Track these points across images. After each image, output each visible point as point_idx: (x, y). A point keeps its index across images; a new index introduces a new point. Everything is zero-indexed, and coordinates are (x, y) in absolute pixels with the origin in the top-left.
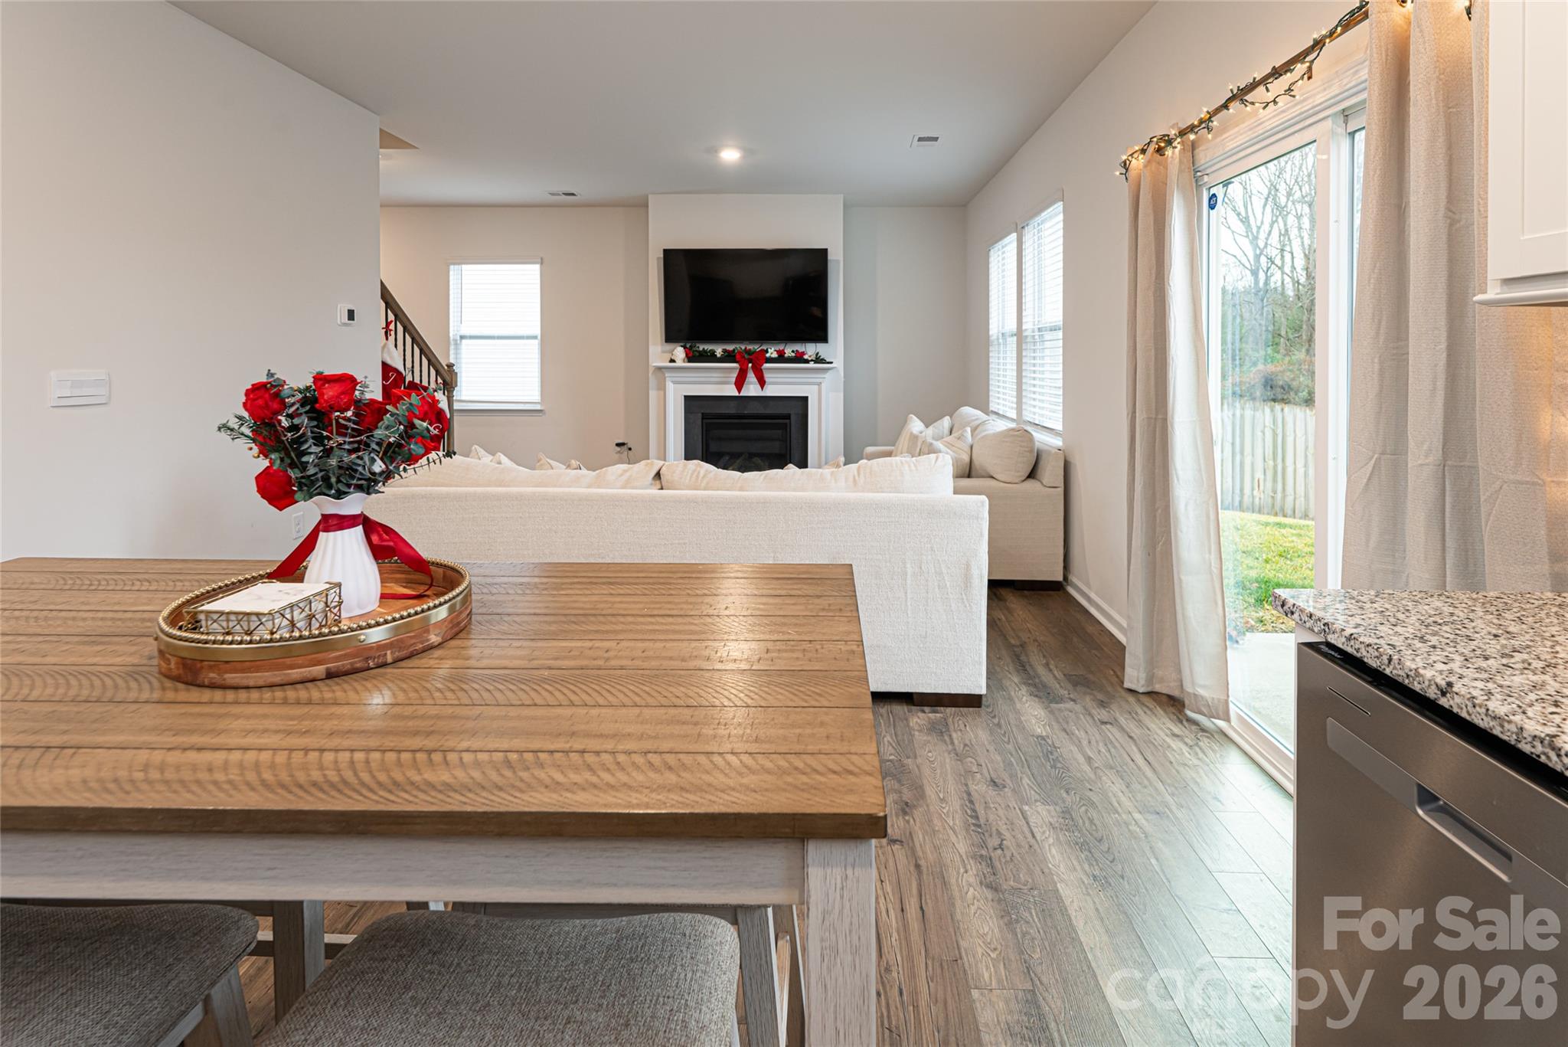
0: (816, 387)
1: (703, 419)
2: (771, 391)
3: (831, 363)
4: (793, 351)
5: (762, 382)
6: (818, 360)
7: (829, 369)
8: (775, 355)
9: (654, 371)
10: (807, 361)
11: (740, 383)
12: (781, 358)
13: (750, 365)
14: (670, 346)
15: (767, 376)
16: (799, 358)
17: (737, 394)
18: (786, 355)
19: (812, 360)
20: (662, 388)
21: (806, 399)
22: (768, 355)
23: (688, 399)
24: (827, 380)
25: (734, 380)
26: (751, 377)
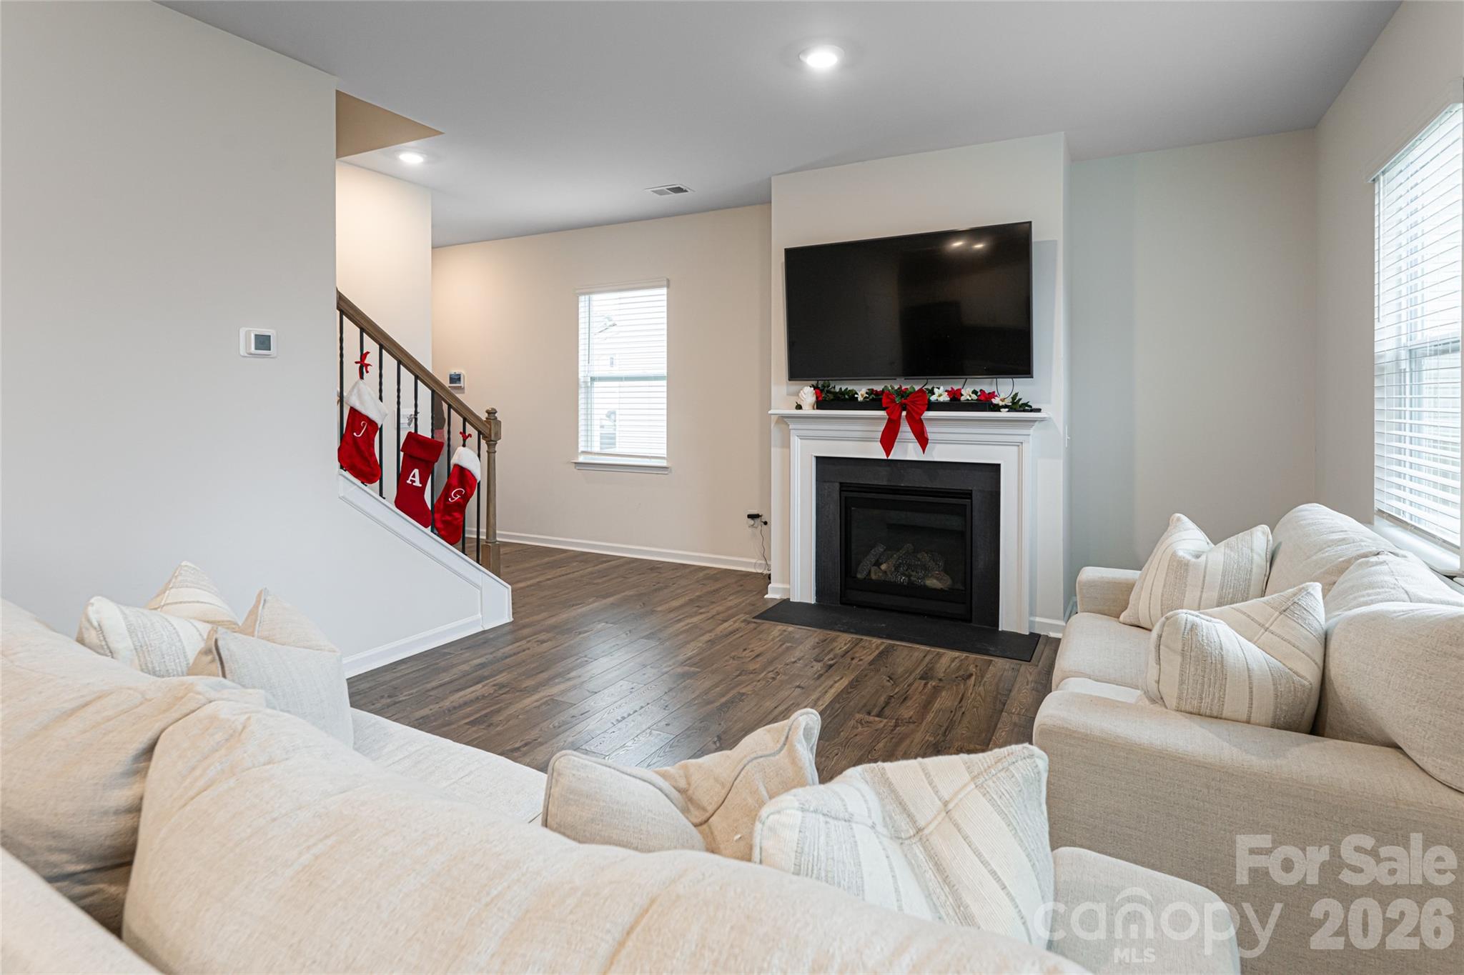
0: (1016, 448)
1: (841, 491)
2: (939, 452)
3: (1039, 410)
4: (975, 392)
5: (923, 441)
6: (1016, 405)
7: (1034, 421)
8: (945, 398)
9: (777, 422)
10: (997, 408)
11: (888, 440)
12: (955, 403)
13: (904, 413)
14: (795, 386)
15: (930, 430)
16: (985, 403)
17: (886, 458)
18: (963, 398)
19: (1006, 406)
20: (786, 444)
21: (996, 468)
22: (933, 398)
23: (820, 461)
24: (1033, 438)
25: (879, 435)
26: (905, 430)
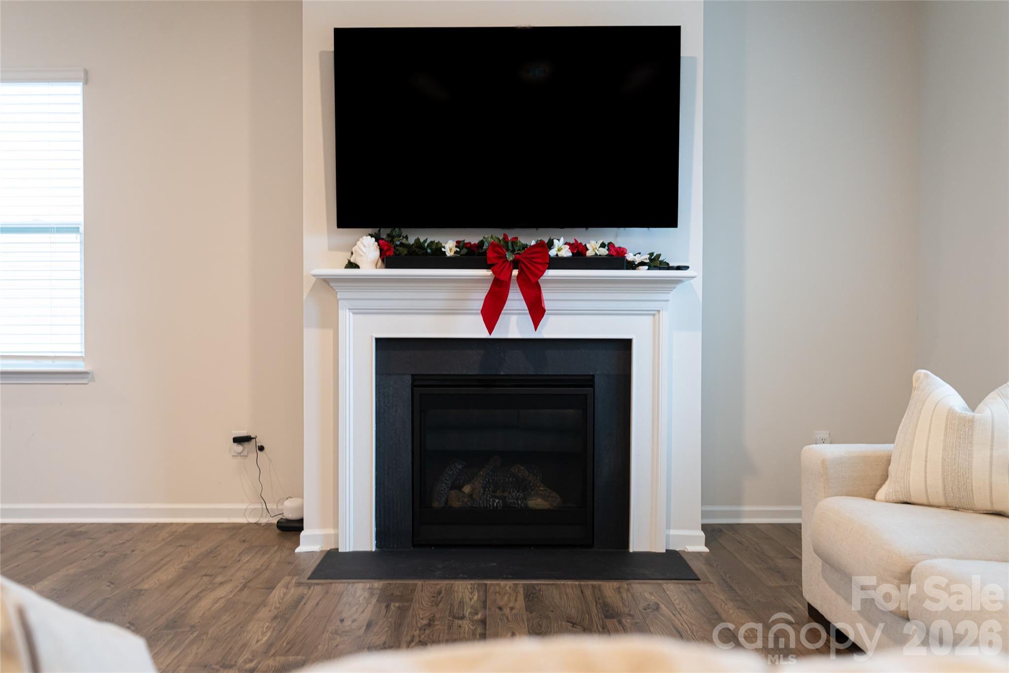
0: (649, 318)
1: (413, 386)
2: (554, 327)
3: (682, 268)
4: (603, 245)
5: (537, 312)
6: (655, 263)
7: (676, 282)
8: (566, 252)
9: (313, 289)
10: (632, 266)
11: (492, 311)
12: (579, 258)
13: (515, 272)
14: (347, 235)
15: (549, 298)
16: (616, 258)
17: (484, 337)
18: (590, 253)
19: (642, 264)
20: (330, 322)
21: (626, 344)
22: (553, 253)
23: (383, 344)
24: (672, 304)
25: (480, 305)
26: (515, 300)
